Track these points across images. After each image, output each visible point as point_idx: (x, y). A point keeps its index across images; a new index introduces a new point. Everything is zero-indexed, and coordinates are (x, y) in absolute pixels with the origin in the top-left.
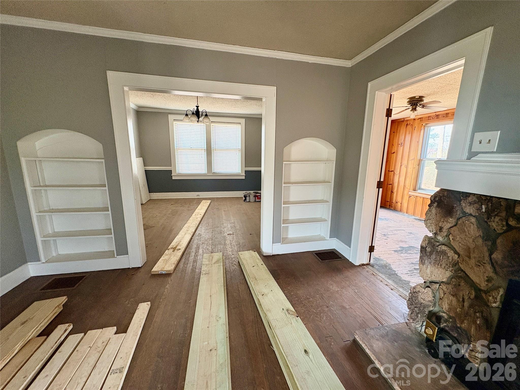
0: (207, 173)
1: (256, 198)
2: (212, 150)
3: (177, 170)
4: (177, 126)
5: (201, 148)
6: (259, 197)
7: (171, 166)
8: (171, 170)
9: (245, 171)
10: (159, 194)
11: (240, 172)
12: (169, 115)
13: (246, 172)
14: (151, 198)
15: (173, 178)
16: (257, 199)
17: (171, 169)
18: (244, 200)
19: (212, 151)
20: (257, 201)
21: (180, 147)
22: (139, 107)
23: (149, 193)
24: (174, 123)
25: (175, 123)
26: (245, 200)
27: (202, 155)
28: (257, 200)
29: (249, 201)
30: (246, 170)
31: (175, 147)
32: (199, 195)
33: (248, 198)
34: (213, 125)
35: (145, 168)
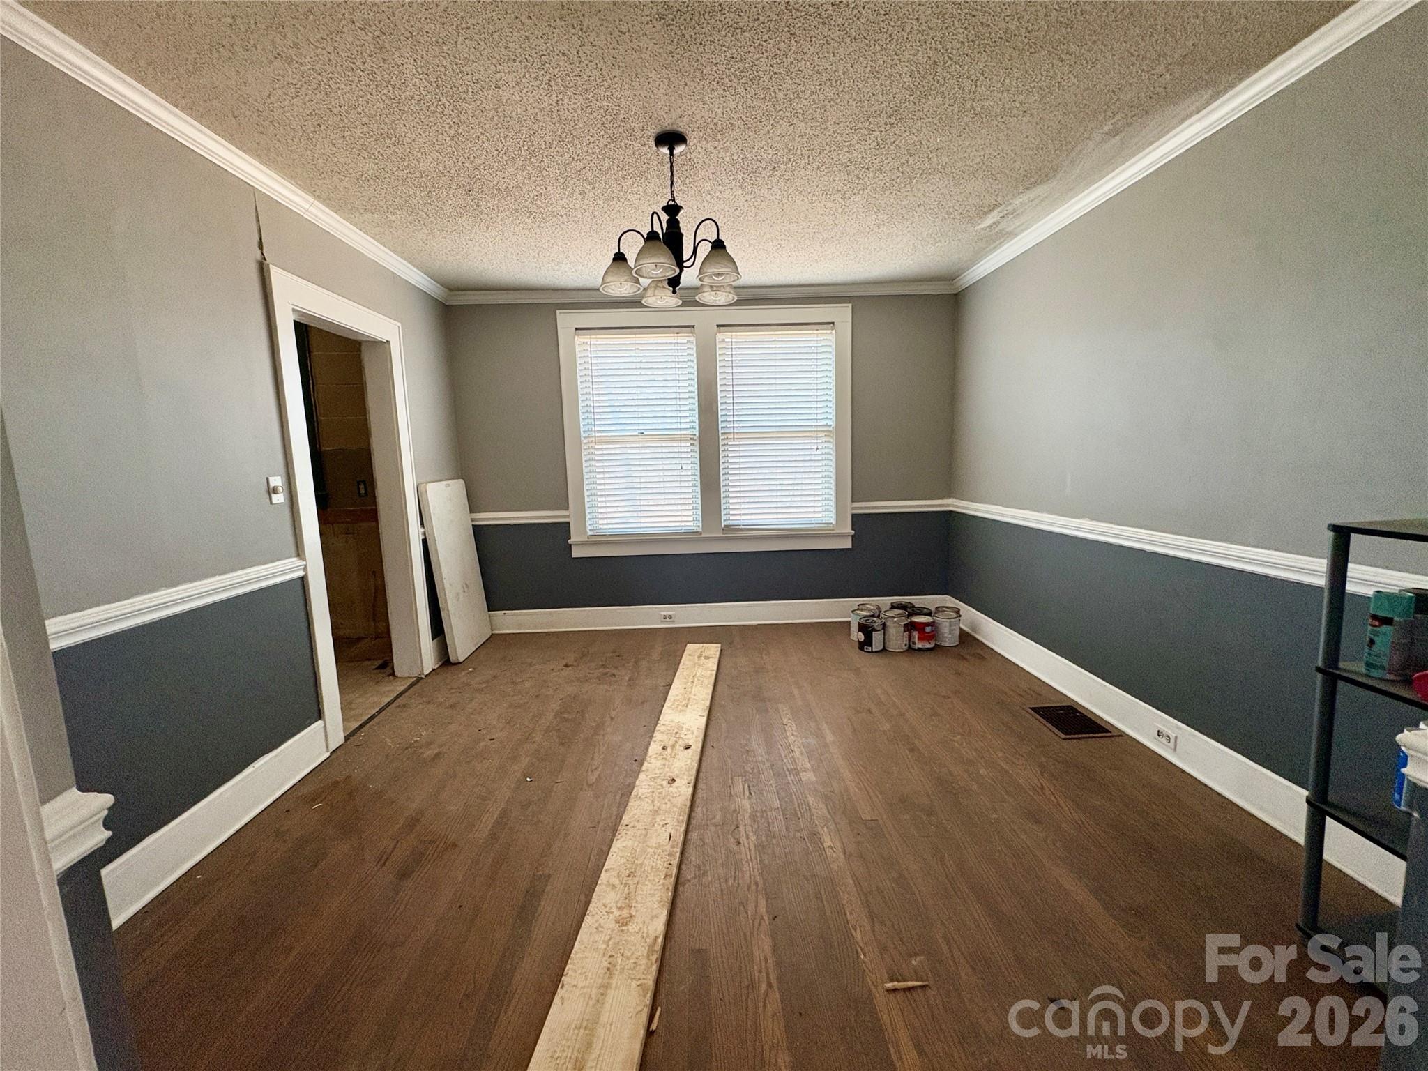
0: (700, 530)
1: (916, 634)
2: (721, 437)
3: (588, 522)
4: (589, 354)
5: (679, 432)
6: (928, 629)
7: (567, 509)
8: (569, 523)
9: (853, 515)
10: (525, 614)
11: (833, 521)
12: (558, 312)
13: (857, 519)
14: (497, 632)
15: (577, 553)
16: (920, 639)
17: (568, 516)
18: (861, 646)
19: (721, 443)
20: (919, 649)
21: (599, 431)
22: (451, 290)
23: (489, 611)
24: (577, 343)
25: (580, 339)
26: (868, 642)
27: (684, 461)
28: (919, 645)
29: (884, 649)
30: (856, 512)
31: (583, 435)
32: (670, 617)
33: (877, 638)
34: (723, 341)
35: (473, 520)
